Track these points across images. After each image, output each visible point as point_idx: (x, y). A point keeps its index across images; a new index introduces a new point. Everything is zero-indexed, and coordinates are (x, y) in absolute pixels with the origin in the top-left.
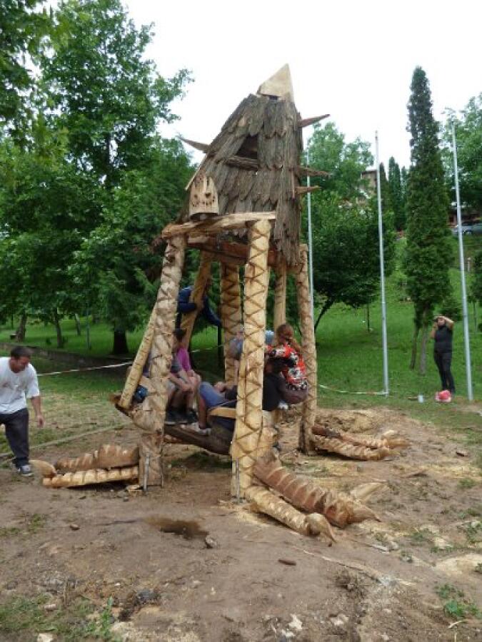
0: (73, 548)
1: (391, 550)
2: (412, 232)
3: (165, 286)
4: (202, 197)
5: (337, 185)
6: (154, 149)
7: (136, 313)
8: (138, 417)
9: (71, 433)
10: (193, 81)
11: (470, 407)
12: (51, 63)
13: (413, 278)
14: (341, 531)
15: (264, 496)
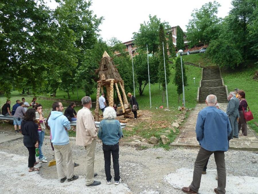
4: (103, 77)
8: (95, 111)
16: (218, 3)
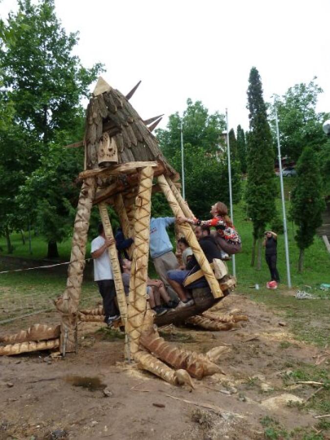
0: (7, 400)
1: (232, 393)
2: (251, 175)
3: (80, 212)
4: (106, 151)
5: (203, 143)
6: (77, 116)
7: (63, 229)
8: (60, 304)
9: (13, 316)
10: (106, 71)
11: (289, 292)
12: (6, 55)
13: (251, 206)
14: (199, 382)
15: (147, 358)
16: (318, 87)
